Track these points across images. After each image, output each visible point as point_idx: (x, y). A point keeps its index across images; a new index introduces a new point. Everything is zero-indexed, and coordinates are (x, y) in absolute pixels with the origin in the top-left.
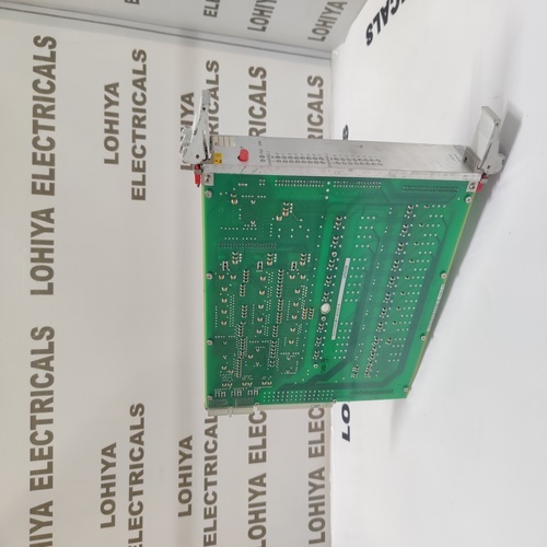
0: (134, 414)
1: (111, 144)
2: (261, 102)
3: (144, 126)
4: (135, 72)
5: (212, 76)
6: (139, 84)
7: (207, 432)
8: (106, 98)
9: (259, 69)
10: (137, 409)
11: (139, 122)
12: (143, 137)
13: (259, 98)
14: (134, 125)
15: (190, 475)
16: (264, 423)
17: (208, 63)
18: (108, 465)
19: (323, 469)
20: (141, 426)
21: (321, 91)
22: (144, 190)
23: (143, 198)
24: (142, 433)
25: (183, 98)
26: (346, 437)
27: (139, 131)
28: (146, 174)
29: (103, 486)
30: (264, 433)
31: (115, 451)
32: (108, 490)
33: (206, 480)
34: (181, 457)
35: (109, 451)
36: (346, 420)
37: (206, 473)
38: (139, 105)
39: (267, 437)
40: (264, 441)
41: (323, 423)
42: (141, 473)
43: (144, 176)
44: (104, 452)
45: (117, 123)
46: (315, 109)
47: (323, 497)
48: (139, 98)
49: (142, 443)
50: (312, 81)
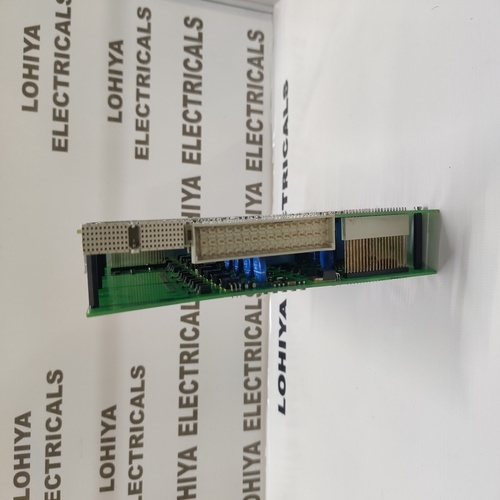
0: (51, 381)
1: (30, 90)
2: (197, 54)
3: (67, 73)
4: (59, 15)
5: (143, 23)
6: (64, 27)
7: (133, 402)
8: (26, 41)
9: (195, 20)
10: (55, 376)
11: (61, 68)
12: (66, 84)
13: (194, 49)
14: (56, 71)
15: (113, 448)
16: (196, 394)
17: (139, 9)
18: (21, 435)
19: (259, 443)
20: (59, 394)
21: (262, 47)
22: (66, 141)
23: (65, 149)
24: (60, 402)
25: (111, 45)
26: (282, 410)
27: (61, 78)
28: (70, 124)
29: (16, 457)
30: (195, 404)
31: (30, 420)
32: (22, 461)
33: (131, 453)
34: (103, 428)
35: (23, 420)
36: (282, 392)
37: (131, 446)
38: (62, 50)
39: (199, 408)
40: (195, 413)
41: (259, 394)
42: (59, 445)
43: (66, 127)
44: (18, 421)
45: (37, 68)
46: (255, 64)
47: (258, 473)
48: (62, 43)
49: (60, 413)
50: (253, 35)
